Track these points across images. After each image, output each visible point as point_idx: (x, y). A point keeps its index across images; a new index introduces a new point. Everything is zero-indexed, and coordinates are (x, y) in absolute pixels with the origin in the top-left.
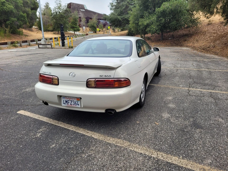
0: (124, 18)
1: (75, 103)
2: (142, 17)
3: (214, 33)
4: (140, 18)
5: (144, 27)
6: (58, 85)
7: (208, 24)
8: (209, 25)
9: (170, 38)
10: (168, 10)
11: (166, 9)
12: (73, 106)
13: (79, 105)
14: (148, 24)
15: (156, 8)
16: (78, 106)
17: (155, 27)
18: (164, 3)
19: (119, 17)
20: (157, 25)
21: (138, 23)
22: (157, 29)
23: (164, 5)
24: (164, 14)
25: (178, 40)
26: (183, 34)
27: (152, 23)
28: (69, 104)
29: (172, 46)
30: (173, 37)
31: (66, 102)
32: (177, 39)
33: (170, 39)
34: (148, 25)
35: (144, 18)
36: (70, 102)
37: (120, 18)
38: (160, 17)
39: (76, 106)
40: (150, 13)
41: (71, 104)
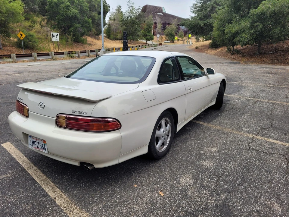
0: (208, 24)
1: (42, 146)
2: (230, 22)
4: (227, 24)
5: (231, 36)
6: (28, 117)
9: (271, 52)
10: (269, 11)
11: (265, 10)
12: (40, 149)
13: (45, 150)
14: (238, 31)
15: (251, 10)
17: (246, 36)
18: (263, 2)
19: (201, 23)
20: (251, 33)
21: (225, 30)
22: (250, 38)
23: (263, 4)
24: (262, 17)
25: (283, 55)
27: (244, 30)
28: (36, 146)
29: (272, 64)
30: (276, 50)
31: (33, 143)
32: (282, 53)
34: (237, 34)
35: (232, 23)
36: (36, 143)
37: (203, 23)
38: (257, 22)
39: (43, 151)
40: (242, 17)
41: (38, 147)
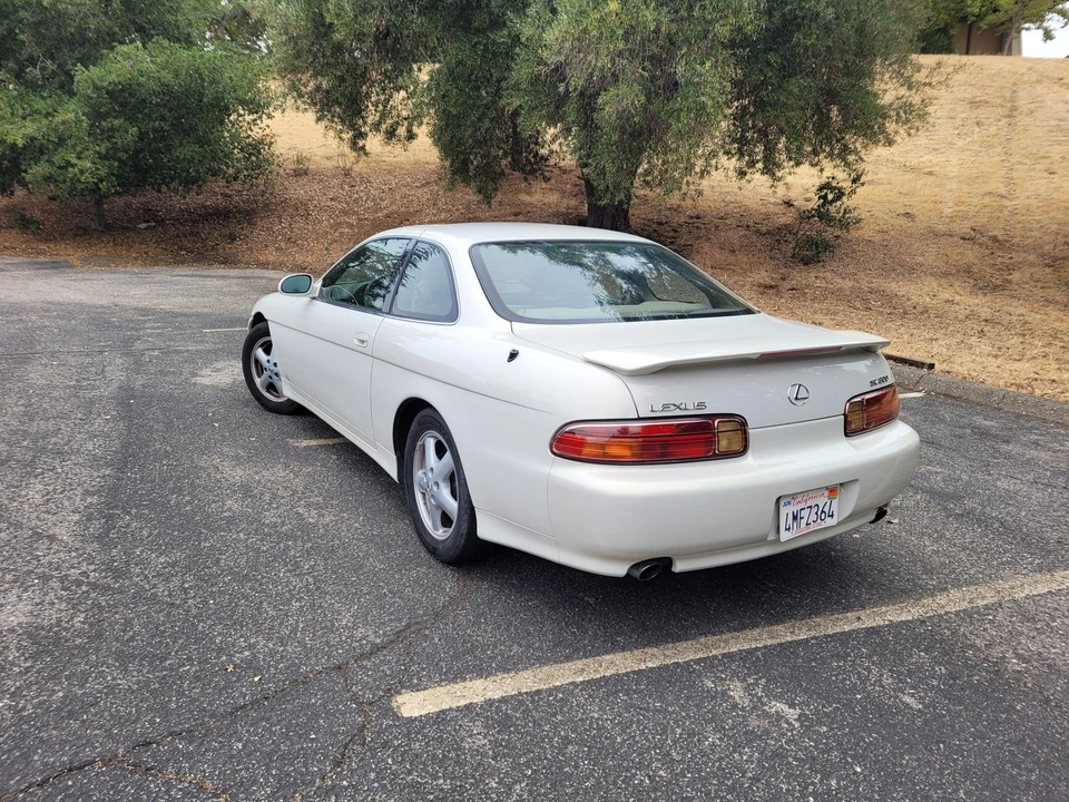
1: (823, 512)
3: (346, 213)
6: (743, 451)
7: (295, 171)
8: (300, 175)
9: (144, 225)
10: (153, 85)
11: (141, 79)
12: (813, 527)
13: (832, 515)
14: (35, 140)
15: (80, 67)
16: (829, 522)
18: (122, 47)
20: (98, 153)
23: (127, 57)
25: (193, 234)
26: (204, 207)
28: (804, 522)
31: (795, 517)
32: (181, 227)
33: (146, 229)
36: (805, 514)
38: (108, 114)
39: (824, 525)
41: (807, 524)
